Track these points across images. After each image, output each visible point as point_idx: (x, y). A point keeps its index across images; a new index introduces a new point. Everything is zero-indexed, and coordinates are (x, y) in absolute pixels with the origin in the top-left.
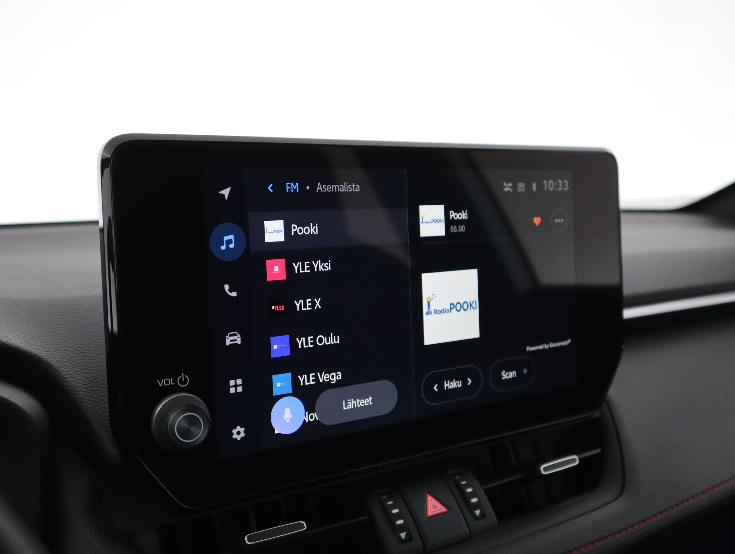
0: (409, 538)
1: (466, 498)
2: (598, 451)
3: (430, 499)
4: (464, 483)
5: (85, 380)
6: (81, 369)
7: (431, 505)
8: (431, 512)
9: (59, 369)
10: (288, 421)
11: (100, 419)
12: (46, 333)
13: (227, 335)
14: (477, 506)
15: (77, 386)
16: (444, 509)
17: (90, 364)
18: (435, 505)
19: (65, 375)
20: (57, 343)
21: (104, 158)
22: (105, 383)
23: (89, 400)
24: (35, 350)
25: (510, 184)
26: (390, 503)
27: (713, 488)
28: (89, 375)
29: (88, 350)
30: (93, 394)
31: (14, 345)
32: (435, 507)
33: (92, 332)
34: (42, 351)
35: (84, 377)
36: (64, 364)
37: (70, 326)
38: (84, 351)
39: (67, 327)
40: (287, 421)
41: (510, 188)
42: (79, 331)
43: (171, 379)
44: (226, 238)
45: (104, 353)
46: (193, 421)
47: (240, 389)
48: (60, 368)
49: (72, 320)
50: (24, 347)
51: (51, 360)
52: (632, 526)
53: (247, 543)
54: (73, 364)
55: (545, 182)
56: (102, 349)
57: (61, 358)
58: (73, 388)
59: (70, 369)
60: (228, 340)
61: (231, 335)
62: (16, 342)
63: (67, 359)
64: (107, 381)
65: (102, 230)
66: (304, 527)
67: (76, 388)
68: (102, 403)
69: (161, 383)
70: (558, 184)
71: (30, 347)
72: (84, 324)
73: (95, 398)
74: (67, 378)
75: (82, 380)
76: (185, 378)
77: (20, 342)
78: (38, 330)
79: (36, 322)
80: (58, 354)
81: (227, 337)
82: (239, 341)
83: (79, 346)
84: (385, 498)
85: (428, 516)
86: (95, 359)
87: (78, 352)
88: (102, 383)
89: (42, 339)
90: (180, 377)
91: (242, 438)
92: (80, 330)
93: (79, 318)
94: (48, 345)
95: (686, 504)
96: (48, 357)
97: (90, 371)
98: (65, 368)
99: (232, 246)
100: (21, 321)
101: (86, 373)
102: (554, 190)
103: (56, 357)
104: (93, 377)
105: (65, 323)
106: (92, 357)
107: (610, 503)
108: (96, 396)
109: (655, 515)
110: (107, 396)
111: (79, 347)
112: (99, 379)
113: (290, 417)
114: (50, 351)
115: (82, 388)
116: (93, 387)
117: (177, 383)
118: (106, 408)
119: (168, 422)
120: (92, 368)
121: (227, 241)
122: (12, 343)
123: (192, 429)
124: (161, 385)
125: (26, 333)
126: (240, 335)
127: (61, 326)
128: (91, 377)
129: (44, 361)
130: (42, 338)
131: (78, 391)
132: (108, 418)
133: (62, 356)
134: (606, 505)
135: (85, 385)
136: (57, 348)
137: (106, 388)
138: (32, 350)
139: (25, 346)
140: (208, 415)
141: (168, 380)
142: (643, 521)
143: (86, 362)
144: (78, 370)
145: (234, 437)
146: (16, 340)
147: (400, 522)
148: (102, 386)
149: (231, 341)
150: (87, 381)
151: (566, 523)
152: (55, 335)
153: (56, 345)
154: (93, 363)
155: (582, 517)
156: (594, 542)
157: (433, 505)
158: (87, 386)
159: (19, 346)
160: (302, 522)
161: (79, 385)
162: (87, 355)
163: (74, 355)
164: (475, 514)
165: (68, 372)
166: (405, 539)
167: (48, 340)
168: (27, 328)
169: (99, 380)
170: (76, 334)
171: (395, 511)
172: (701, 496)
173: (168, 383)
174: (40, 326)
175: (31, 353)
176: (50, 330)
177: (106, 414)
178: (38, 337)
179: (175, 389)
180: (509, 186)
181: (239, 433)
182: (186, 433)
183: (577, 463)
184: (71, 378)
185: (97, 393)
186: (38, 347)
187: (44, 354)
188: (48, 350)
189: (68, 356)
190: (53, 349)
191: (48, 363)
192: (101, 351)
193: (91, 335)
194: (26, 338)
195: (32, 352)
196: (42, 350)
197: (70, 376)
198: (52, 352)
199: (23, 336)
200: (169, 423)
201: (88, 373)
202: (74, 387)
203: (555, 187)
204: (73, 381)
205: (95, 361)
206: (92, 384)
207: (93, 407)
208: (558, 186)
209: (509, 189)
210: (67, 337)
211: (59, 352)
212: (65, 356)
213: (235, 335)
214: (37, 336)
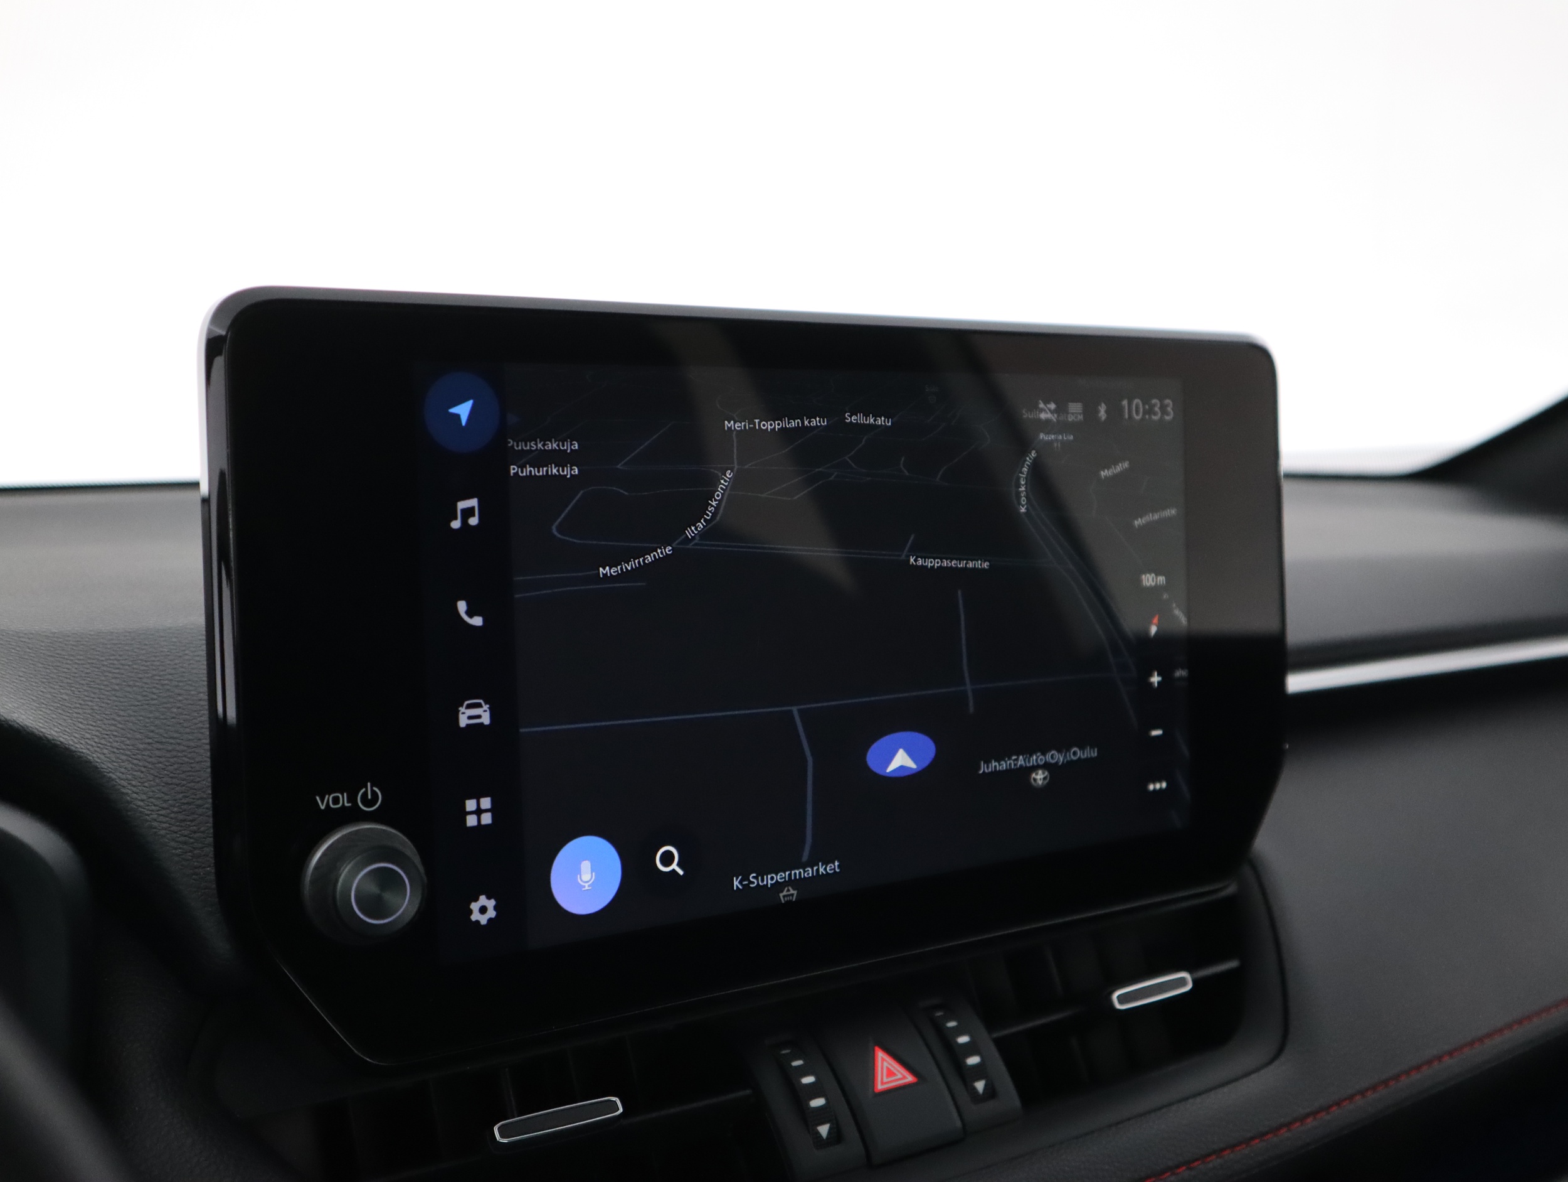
0: (836, 1135)
1: (956, 1055)
2: (1233, 964)
3: (880, 1055)
4: (952, 1024)
5: (166, 798)
6: (156, 776)
7: (882, 1068)
8: (883, 1083)
9: (111, 775)
10: (587, 888)
11: (194, 879)
12: (84, 701)
13: (462, 706)
14: (979, 1072)
15: (148, 810)
16: (910, 1078)
17: (176, 766)
18: (892, 1069)
19: (124, 787)
20: (106, 722)
21: (210, 338)
22: (206, 806)
23: (173, 840)
24: (61, 735)
25: (1053, 406)
26: (797, 1063)
27: (1471, 1044)
28: (173, 789)
29: (171, 738)
30: (182, 826)
31: (18, 723)
32: (890, 1073)
33: (180, 701)
34: (75, 737)
35: (163, 793)
36: (122, 764)
37: (135, 688)
38: (164, 740)
39: (128, 689)
40: (584, 887)
41: (1052, 412)
42: (153, 699)
43: (345, 794)
44: (462, 505)
45: (207, 744)
46: (387, 880)
47: (487, 819)
48: (113, 773)
49: (140, 676)
50: (37, 727)
51: (94, 755)
52: (1302, 1119)
53: (498, 1139)
54: (141, 766)
55: (1125, 403)
56: (200, 736)
57: (114, 752)
58: (139, 814)
59: (134, 775)
60: (464, 715)
61: (469, 707)
62: (24, 717)
63: (127, 755)
64: (210, 800)
65: (205, 501)
66: (618, 1109)
67: (148, 815)
68: (200, 845)
69: (322, 803)
70: (1152, 406)
71: (51, 729)
72: (163, 685)
73: (185, 836)
74: (127, 794)
75: (159, 798)
76: (374, 793)
77: (31, 718)
78: (67, 694)
79: (63, 678)
80: (109, 744)
81: (462, 709)
82: (486, 719)
83: (153, 728)
84: (788, 1054)
85: (876, 1091)
86: (185, 756)
87: (150, 741)
88: (199, 806)
89: (76, 713)
90: (364, 790)
91: (490, 920)
92: (155, 697)
93: (154, 672)
94: (88, 725)
95: (1415, 1076)
96: (88, 749)
97: (174, 781)
98: (123, 773)
99: (474, 521)
100: (31, 676)
101: (167, 784)
102: (1143, 419)
103: (105, 751)
104: (182, 793)
105: (124, 681)
106: (178, 751)
107: (1257, 1070)
108: (186, 833)
109: (1351, 1098)
110: (212, 831)
111: (152, 731)
112: (194, 797)
113: (590, 880)
114: (93, 738)
115: (158, 814)
116: (180, 812)
117: (357, 803)
118: (207, 856)
119: (337, 881)
120: (179, 774)
121: (463, 511)
122: (15, 719)
123: (388, 896)
124: (323, 807)
125: (43, 701)
126: (488, 706)
127: (117, 687)
128: (179, 793)
129: (80, 757)
130: (76, 711)
131: (150, 821)
132: (213, 877)
133: (118, 749)
134: (1247, 1075)
135: (163, 808)
136: (107, 733)
137: (209, 816)
138: (54, 733)
139: (41, 725)
140: (421, 869)
141: (338, 797)
142: (1327, 1108)
143: (168, 761)
144: (151, 778)
145: (474, 917)
146: (22, 714)
147: (817, 1102)
148: (200, 811)
149: (470, 718)
150: (168, 800)
151: (1164, 1110)
152: (103, 705)
153: (103, 726)
154: (182, 764)
155: (1198, 1100)
156: (1223, 1150)
157: (888, 1069)
158: (168, 811)
159: (28, 724)
160: (614, 1099)
161: (153, 808)
162: (170, 748)
163: (142, 746)
164: (975, 1089)
165: (129, 782)
166: (827, 1138)
167: (89, 716)
168: (45, 691)
169: (194, 799)
170: (148, 704)
171: (808, 1080)
172: (1447, 1061)
173: (338, 803)
174: (73, 687)
175: (53, 740)
176: (93, 695)
177: (208, 869)
178: (67, 709)
179: (351, 815)
180: (1050, 410)
181: (483, 910)
182: (374, 906)
183: (1189, 987)
184: (135, 793)
185: (190, 826)
186: (67, 730)
187: (81, 743)
188: (88, 736)
189: (129, 750)
190: (99, 734)
191: (89, 762)
192: (200, 739)
193: (179, 708)
194: (44, 710)
195: (56, 738)
196: (76, 735)
197: (134, 789)
198: (96, 740)
199: (38, 705)
200: (340, 884)
201: (172, 784)
202: (141, 812)
203: (1145, 413)
204: (139, 800)
205: (186, 760)
206: (179, 806)
207: (180, 855)
208: (1150, 412)
209: (1049, 416)
210: (128, 709)
211: (111, 740)
212: (123, 749)
213: (479, 706)
214: (67, 707)
